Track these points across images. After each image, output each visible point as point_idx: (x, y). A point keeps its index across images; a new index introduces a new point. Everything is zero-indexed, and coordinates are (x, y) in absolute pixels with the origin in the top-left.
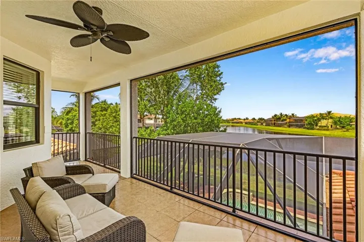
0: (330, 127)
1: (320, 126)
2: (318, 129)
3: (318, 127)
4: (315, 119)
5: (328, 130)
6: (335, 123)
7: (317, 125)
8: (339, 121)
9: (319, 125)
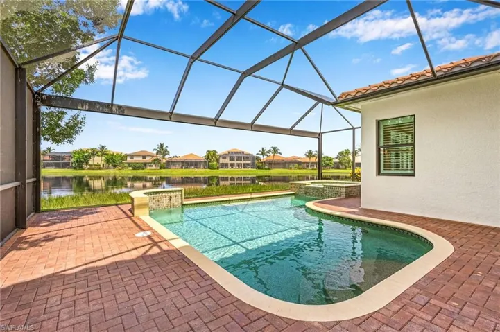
0: (102, 166)
1: (91, 165)
2: (89, 169)
3: (88, 166)
4: (86, 154)
5: (100, 169)
6: (108, 161)
7: (87, 164)
8: (112, 158)
9: (90, 163)
